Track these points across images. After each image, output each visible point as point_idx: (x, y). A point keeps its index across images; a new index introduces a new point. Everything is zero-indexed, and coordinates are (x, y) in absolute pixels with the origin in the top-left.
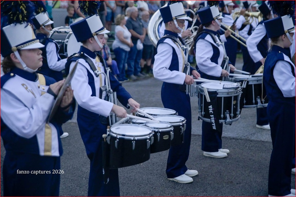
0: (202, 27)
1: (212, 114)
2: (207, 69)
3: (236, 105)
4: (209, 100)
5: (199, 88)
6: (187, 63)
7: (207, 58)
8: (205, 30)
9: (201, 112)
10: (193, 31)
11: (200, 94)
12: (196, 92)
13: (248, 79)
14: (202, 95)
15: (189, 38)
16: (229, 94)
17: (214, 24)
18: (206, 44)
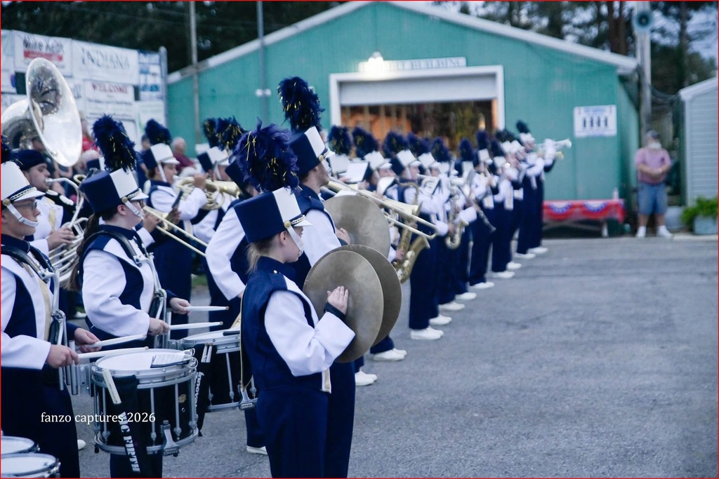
0: (96, 221)
1: (127, 435)
2: (111, 323)
3: (187, 404)
4: (117, 399)
5: (93, 371)
6: (57, 312)
7: (111, 296)
8: (103, 226)
9: (102, 430)
10: (77, 229)
11: (96, 385)
12: (85, 384)
13: (214, 340)
14: (101, 388)
15: (67, 247)
16: (166, 379)
17: (123, 213)
18: (107, 261)
